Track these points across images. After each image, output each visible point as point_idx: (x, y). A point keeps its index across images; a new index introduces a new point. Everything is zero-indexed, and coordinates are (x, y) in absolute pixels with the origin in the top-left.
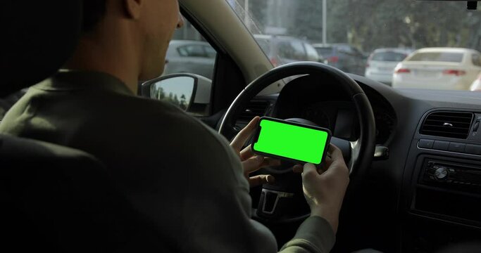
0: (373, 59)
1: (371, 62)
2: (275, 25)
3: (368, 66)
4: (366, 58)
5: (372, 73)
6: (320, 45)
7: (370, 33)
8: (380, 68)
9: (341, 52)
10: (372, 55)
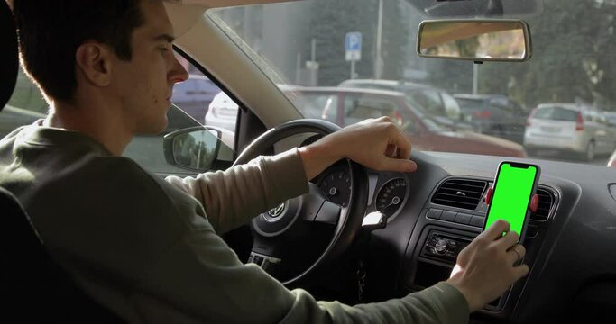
0: (536, 117)
1: (532, 120)
2: (417, 68)
3: (529, 125)
4: (527, 114)
5: (533, 135)
6: (467, 96)
7: (534, 82)
8: (543, 129)
9: (493, 105)
10: (534, 112)
